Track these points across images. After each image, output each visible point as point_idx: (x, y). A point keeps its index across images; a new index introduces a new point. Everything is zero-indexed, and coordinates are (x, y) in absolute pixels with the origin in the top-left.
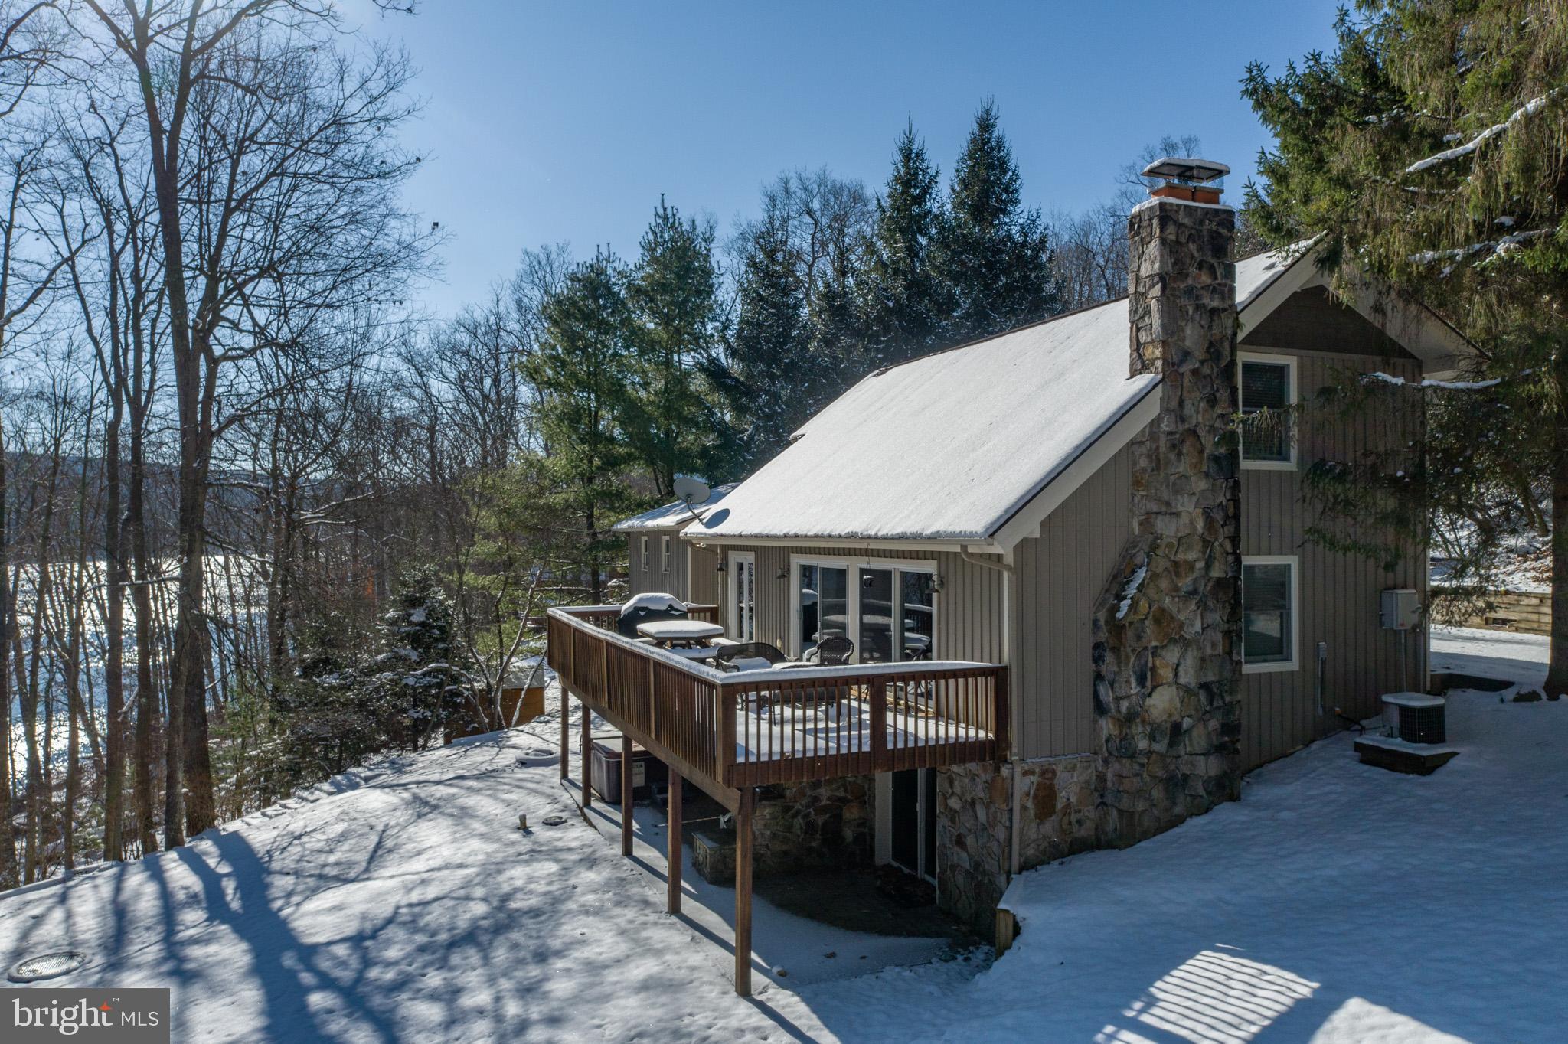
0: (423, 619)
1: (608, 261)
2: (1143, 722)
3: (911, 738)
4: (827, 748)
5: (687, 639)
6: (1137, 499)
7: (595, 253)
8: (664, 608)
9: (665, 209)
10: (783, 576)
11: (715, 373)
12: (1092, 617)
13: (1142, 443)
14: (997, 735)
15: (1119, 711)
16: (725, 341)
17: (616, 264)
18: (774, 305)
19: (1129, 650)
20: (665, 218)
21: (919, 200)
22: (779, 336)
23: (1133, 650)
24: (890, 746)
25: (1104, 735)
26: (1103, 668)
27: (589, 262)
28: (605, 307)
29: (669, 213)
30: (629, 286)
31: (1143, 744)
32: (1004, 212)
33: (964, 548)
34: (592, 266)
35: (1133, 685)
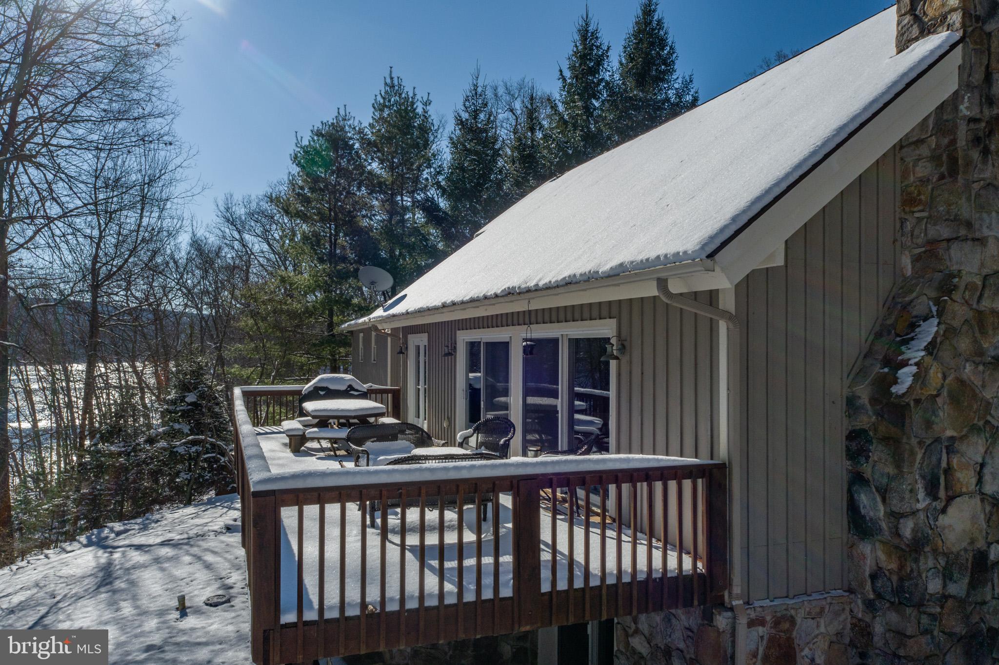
0: (194, 400)
1: (344, 120)
2: (935, 551)
3: (578, 573)
4: (441, 595)
5: (347, 418)
6: (909, 226)
7: (336, 114)
8: (343, 388)
9: (392, 78)
10: (449, 354)
11: (430, 209)
12: (846, 392)
13: (920, 142)
14: (709, 566)
15: (897, 534)
16: (438, 185)
17: (351, 122)
18: (476, 153)
19: (914, 441)
20: (392, 86)
21: (594, 71)
22: (479, 178)
23: (921, 443)
24: (545, 587)
25: (868, 567)
26: (867, 470)
27: (331, 121)
28: (342, 157)
29: (396, 82)
30: (363, 140)
31: (934, 586)
32: (663, 80)
33: (662, 284)
34: (333, 124)
35: (921, 495)
